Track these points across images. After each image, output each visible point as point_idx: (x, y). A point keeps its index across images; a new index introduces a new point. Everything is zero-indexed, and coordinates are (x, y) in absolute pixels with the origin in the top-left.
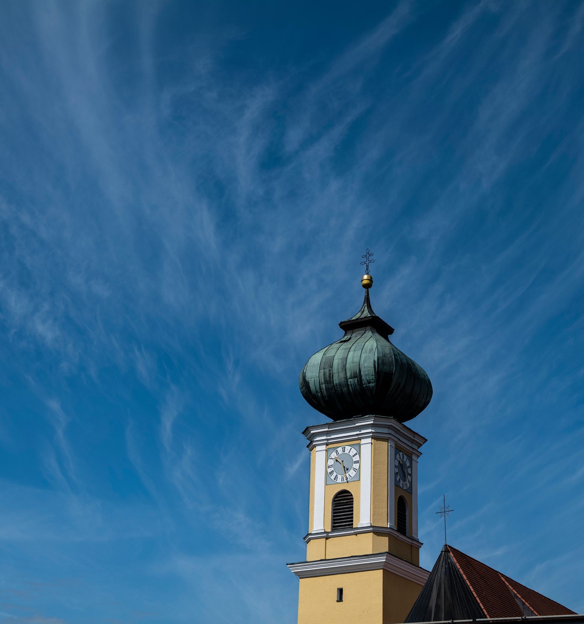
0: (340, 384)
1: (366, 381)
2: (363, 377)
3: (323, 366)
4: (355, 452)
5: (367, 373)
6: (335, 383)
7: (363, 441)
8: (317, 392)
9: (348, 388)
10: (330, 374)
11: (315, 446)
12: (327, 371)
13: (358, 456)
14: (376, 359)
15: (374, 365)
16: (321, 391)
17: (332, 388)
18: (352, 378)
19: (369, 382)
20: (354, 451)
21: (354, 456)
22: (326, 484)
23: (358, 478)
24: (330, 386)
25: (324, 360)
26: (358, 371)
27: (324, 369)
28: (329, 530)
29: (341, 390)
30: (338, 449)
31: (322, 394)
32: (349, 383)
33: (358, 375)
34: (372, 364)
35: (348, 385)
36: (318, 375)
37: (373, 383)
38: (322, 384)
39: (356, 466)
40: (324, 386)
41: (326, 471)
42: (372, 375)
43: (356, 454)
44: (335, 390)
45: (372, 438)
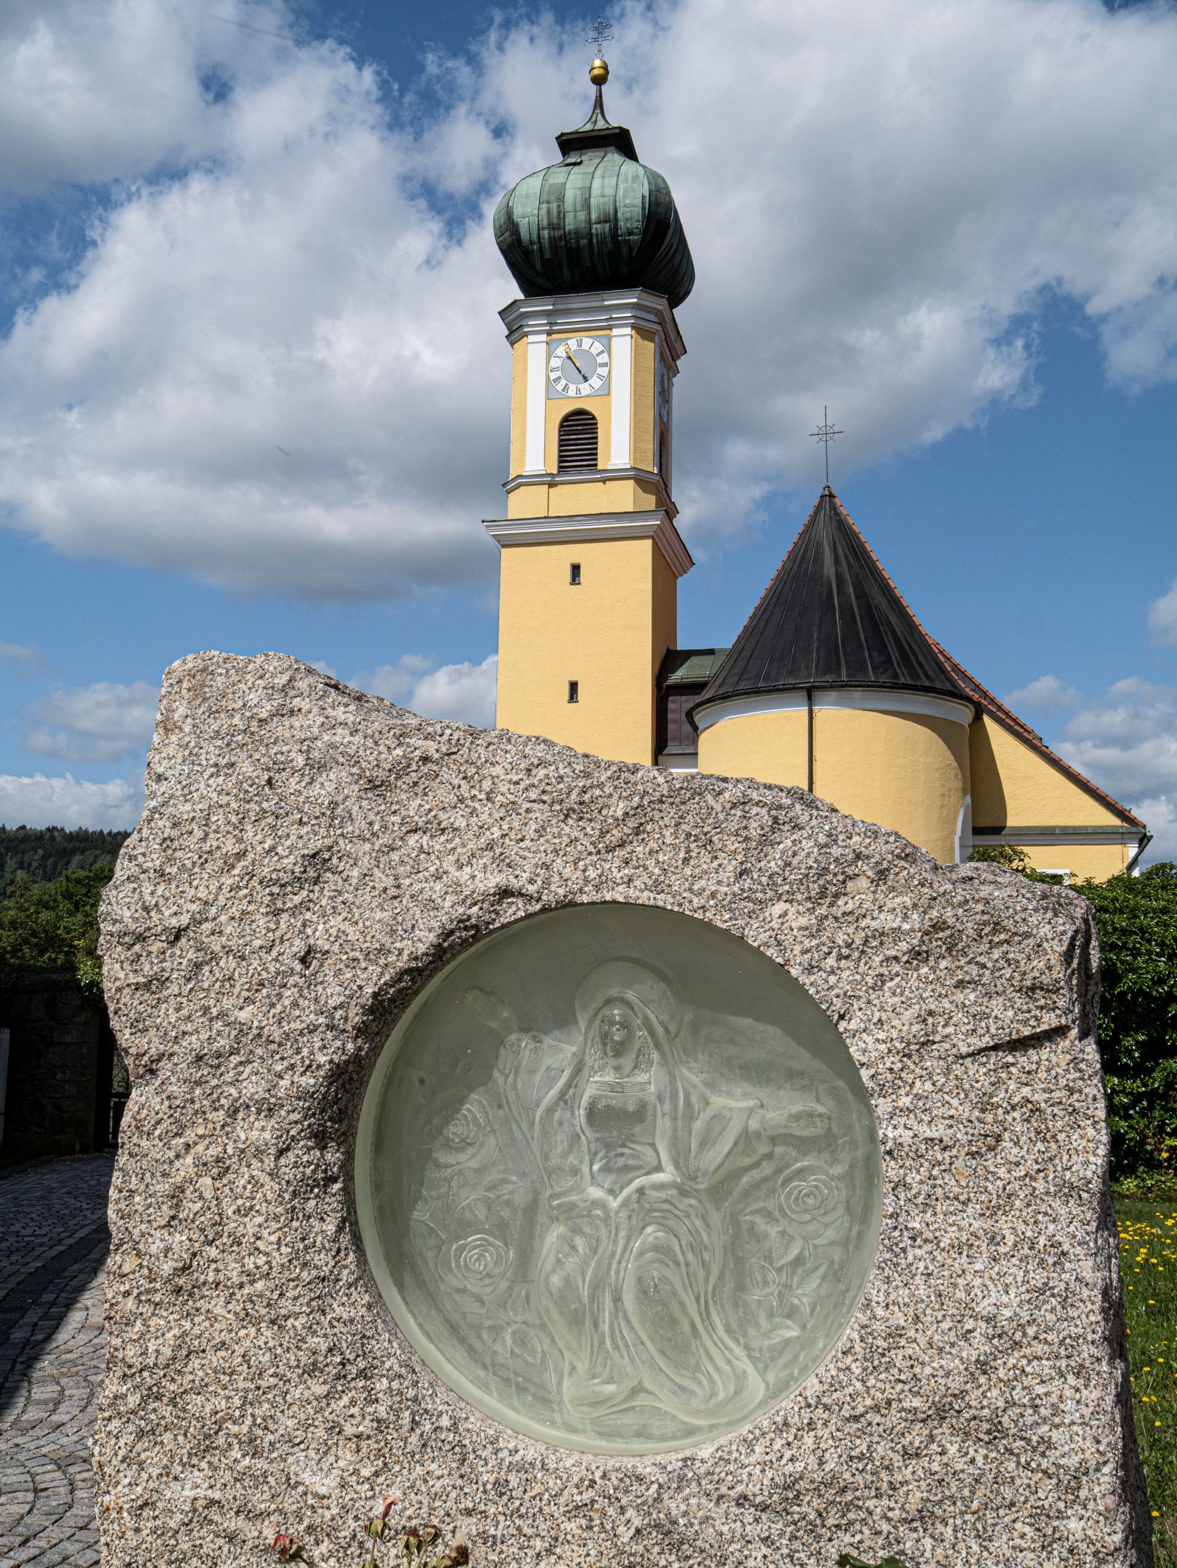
0: (576, 232)
1: (624, 231)
2: (621, 224)
3: (545, 197)
4: (601, 348)
5: (628, 215)
6: (567, 228)
7: (615, 332)
8: (532, 243)
9: (591, 239)
10: (559, 213)
11: (526, 335)
12: (554, 206)
13: (605, 355)
14: (647, 194)
15: (643, 203)
16: (539, 242)
17: (560, 238)
18: (599, 222)
19: (630, 233)
20: (598, 347)
21: (598, 355)
22: (548, 398)
23: (606, 390)
24: (557, 233)
25: (546, 189)
26: (612, 211)
27: (548, 202)
28: (555, 472)
29: (577, 243)
30: (569, 342)
31: (541, 248)
32: (593, 231)
33: (612, 217)
34: (639, 202)
35: (591, 234)
36: (536, 212)
37: (637, 234)
38: (543, 229)
39: (603, 371)
40: (546, 233)
41: (548, 378)
42: (638, 221)
43: (603, 352)
44: (566, 242)
45: (634, 327)
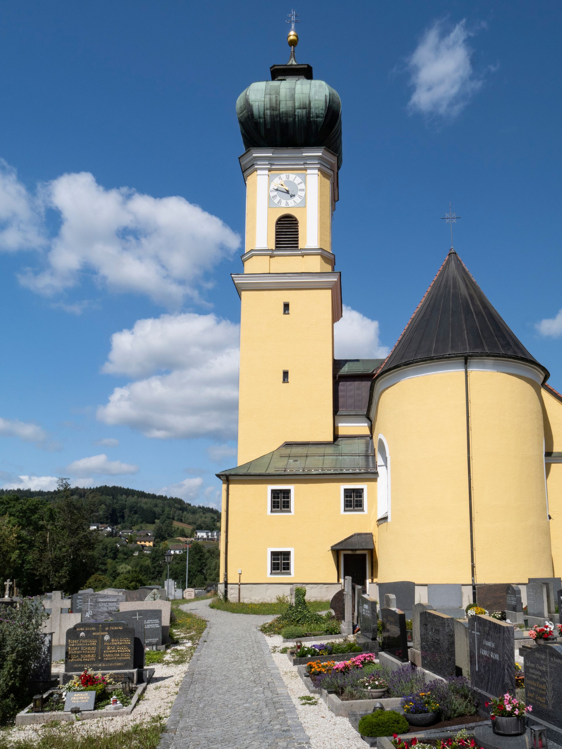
0: (286, 113)
1: (314, 115)
2: (313, 110)
3: (268, 91)
4: (300, 180)
5: (317, 106)
6: (281, 110)
7: (309, 171)
8: (260, 118)
9: (295, 118)
10: (277, 100)
11: (256, 170)
12: (273, 97)
13: (303, 185)
14: (328, 94)
15: (326, 99)
16: (264, 117)
17: (277, 116)
18: (300, 108)
19: (318, 117)
20: (298, 180)
21: (299, 184)
22: (269, 207)
23: (304, 204)
24: (275, 113)
25: (269, 87)
26: (307, 102)
27: (270, 94)
28: (274, 249)
29: (287, 120)
30: (282, 176)
31: (265, 121)
32: (296, 113)
33: (307, 106)
34: (323, 98)
35: (295, 115)
36: (263, 99)
37: (321, 118)
38: (267, 109)
39: (302, 194)
40: (268, 112)
41: (269, 196)
42: (322, 110)
43: (301, 183)
44: (280, 118)
45: (319, 170)
